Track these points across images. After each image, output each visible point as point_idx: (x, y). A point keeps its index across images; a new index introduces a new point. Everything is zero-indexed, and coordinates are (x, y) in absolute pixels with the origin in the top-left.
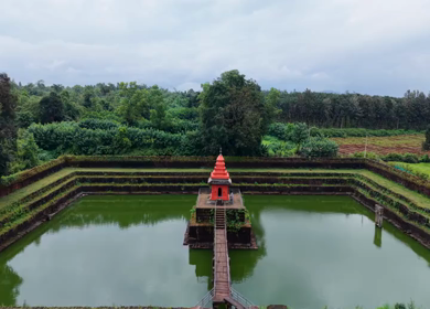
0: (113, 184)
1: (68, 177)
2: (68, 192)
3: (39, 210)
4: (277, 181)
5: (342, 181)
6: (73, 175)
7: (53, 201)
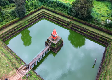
0: (48, 17)
1: (41, 13)
2: (39, 17)
3: (31, 22)
4: (85, 31)
5: (106, 40)
6: (42, 12)
7: (35, 20)
